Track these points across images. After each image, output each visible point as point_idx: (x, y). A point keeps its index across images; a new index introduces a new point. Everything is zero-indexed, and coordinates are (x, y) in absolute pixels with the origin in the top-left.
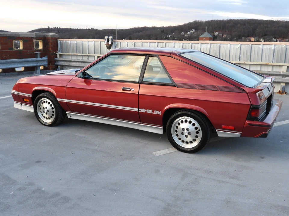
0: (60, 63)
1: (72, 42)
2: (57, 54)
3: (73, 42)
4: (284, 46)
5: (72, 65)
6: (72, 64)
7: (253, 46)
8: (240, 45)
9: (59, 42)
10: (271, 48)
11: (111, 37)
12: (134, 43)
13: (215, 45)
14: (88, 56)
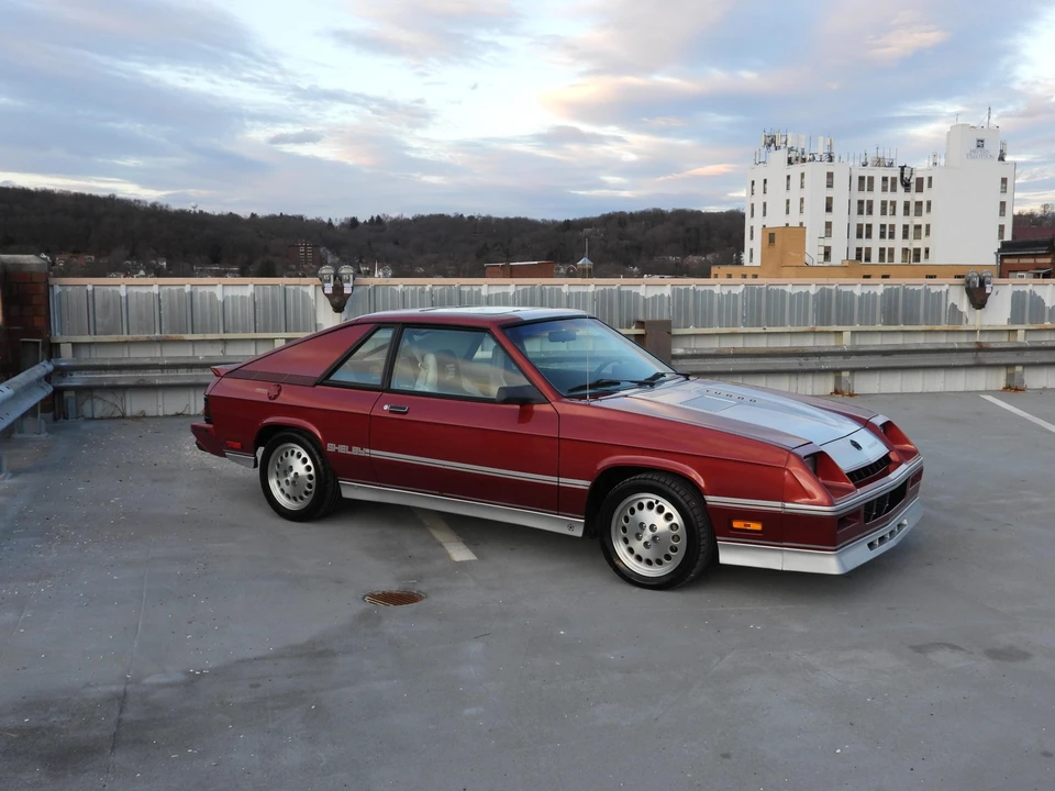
0: (78, 380)
1: (138, 289)
2: (58, 345)
3: (144, 290)
4: (833, 287)
5: (157, 382)
6: (156, 377)
7: (770, 288)
8: (743, 286)
9: (57, 289)
10: (808, 292)
11: (346, 270)
12: (427, 289)
13: (683, 288)
14: (225, 341)
